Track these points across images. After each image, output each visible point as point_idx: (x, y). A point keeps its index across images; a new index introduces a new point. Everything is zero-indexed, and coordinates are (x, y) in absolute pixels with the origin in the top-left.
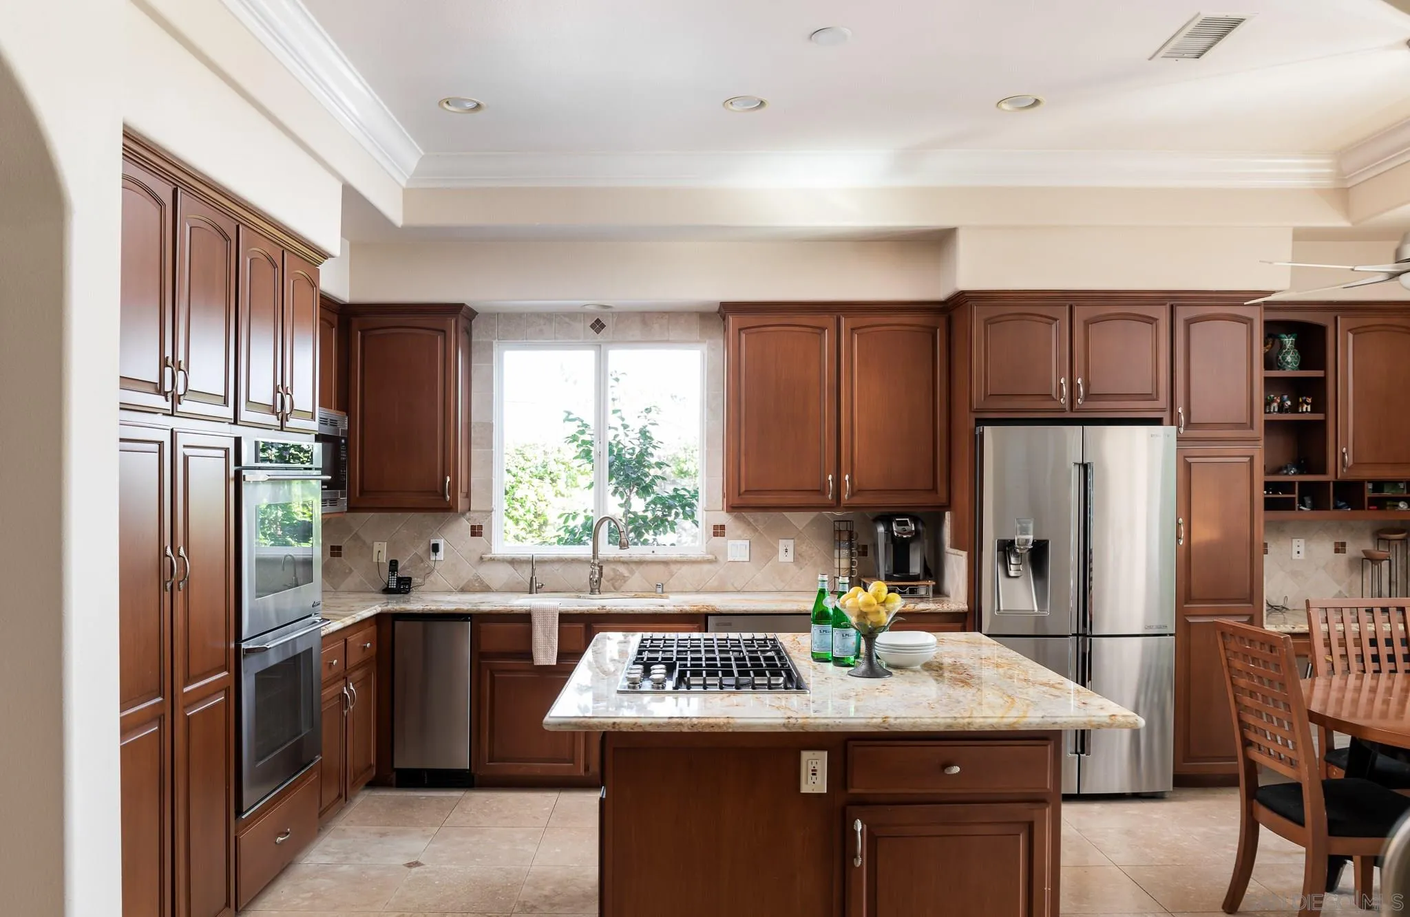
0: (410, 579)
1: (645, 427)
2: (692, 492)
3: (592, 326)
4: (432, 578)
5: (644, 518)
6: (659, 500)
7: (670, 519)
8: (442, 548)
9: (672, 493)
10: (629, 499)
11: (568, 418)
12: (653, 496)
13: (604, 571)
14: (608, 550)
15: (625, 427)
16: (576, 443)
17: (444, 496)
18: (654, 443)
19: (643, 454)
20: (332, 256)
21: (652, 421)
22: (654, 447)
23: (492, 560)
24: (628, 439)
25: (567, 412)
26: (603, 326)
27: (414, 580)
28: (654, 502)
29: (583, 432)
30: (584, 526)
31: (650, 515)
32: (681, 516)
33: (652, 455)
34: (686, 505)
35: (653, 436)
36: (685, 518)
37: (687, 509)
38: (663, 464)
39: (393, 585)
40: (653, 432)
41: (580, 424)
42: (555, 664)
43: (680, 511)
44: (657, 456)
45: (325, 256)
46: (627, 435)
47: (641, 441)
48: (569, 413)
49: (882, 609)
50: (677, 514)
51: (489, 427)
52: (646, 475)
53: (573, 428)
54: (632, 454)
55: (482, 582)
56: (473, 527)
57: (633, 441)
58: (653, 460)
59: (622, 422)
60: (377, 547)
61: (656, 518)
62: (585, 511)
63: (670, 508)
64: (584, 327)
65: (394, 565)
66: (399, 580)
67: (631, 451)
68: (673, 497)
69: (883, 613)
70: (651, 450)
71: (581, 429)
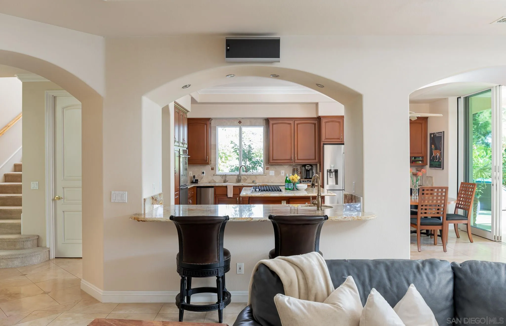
0: (198, 180)
1: (250, 145)
2: (261, 160)
3: (239, 122)
4: (202, 180)
5: (249, 167)
6: (253, 162)
7: (255, 167)
8: (205, 173)
9: (256, 160)
10: (246, 161)
11: (232, 142)
12: (252, 161)
13: (242, 178)
14: (242, 173)
15: (245, 145)
16: (233, 149)
17: (206, 160)
18: (252, 148)
19: (249, 151)
20: (189, 112)
21: (251, 143)
22: (252, 150)
23: (216, 175)
24: (246, 148)
25: (231, 141)
26: (241, 122)
27: (199, 180)
28: (252, 163)
29: (235, 146)
30: (235, 168)
31: (251, 166)
32: (258, 166)
33: (251, 151)
34: (259, 163)
35: (252, 147)
36: (259, 166)
37: (260, 164)
38: (254, 153)
39: (194, 181)
40: (252, 146)
41: (234, 144)
42: (232, 197)
43: (258, 165)
44: (253, 151)
45: (188, 111)
46: (245, 147)
47: (249, 148)
48: (232, 141)
49: (296, 179)
50: (257, 166)
51: (215, 145)
52: (250, 156)
53: (233, 145)
54: (247, 151)
55: (214, 180)
56: (212, 168)
57: (247, 148)
58: (252, 153)
59: (244, 143)
60: (190, 173)
61: (252, 166)
62: (236, 165)
63: (256, 164)
64: (236, 122)
65: (194, 176)
66: (196, 180)
67: (246, 150)
68: (257, 161)
69: (296, 180)
70: (251, 150)
71: (235, 145)
